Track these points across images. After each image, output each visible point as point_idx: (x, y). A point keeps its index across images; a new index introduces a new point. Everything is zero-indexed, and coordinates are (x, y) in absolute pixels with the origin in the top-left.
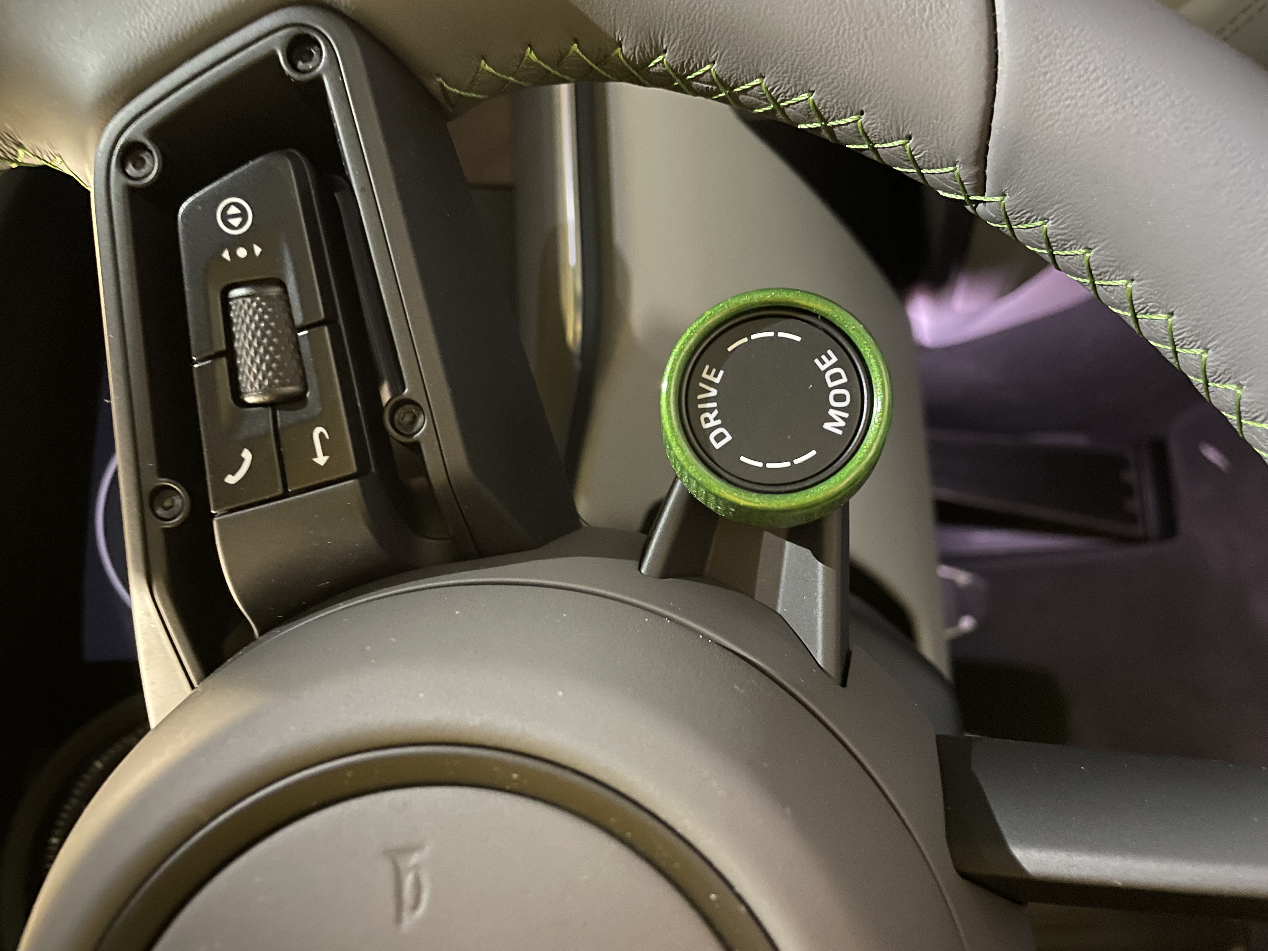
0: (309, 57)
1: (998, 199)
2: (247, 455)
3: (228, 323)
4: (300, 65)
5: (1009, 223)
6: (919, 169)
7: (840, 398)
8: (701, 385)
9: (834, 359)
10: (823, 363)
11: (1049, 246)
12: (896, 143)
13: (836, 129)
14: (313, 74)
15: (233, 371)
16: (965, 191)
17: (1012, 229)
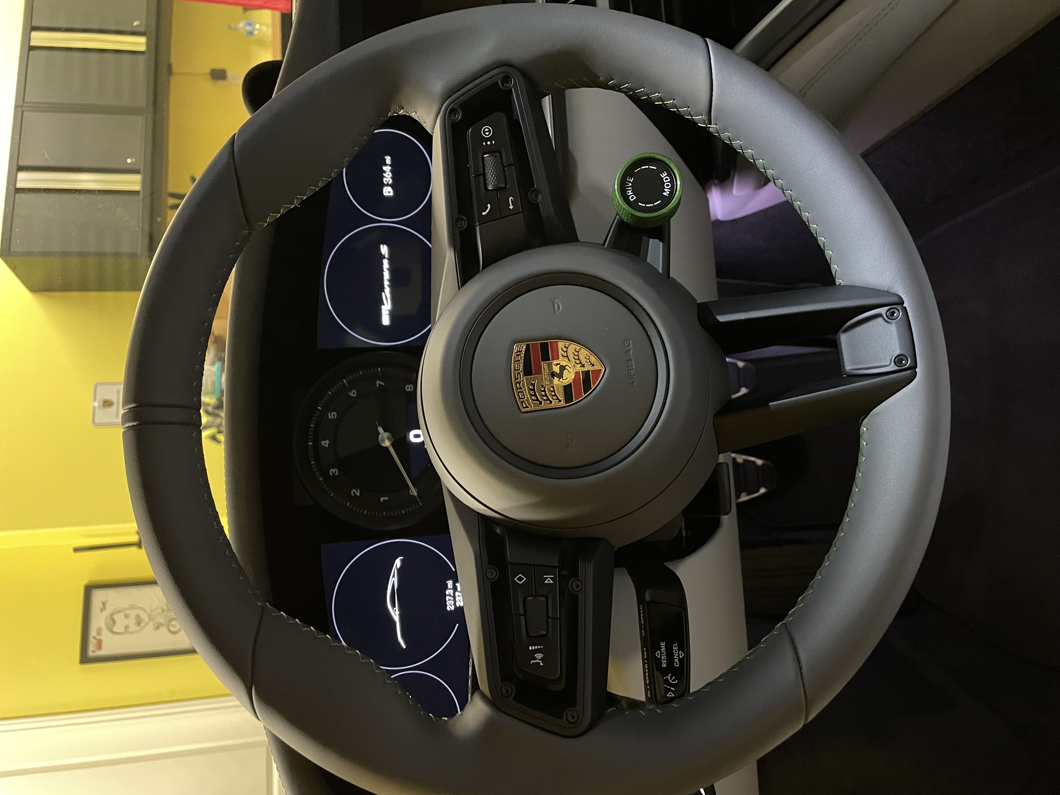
0: (508, 83)
1: (715, 126)
2: (489, 206)
3: (484, 164)
4: (505, 85)
5: (719, 134)
6: (692, 117)
7: (667, 185)
8: (627, 182)
9: (666, 174)
10: (663, 175)
11: (730, 141)
12: (685, 109)
13: (667, 104)
14: (509, 88)
15: (485, 180)
16: (706, 124)
17: (720, 136)
